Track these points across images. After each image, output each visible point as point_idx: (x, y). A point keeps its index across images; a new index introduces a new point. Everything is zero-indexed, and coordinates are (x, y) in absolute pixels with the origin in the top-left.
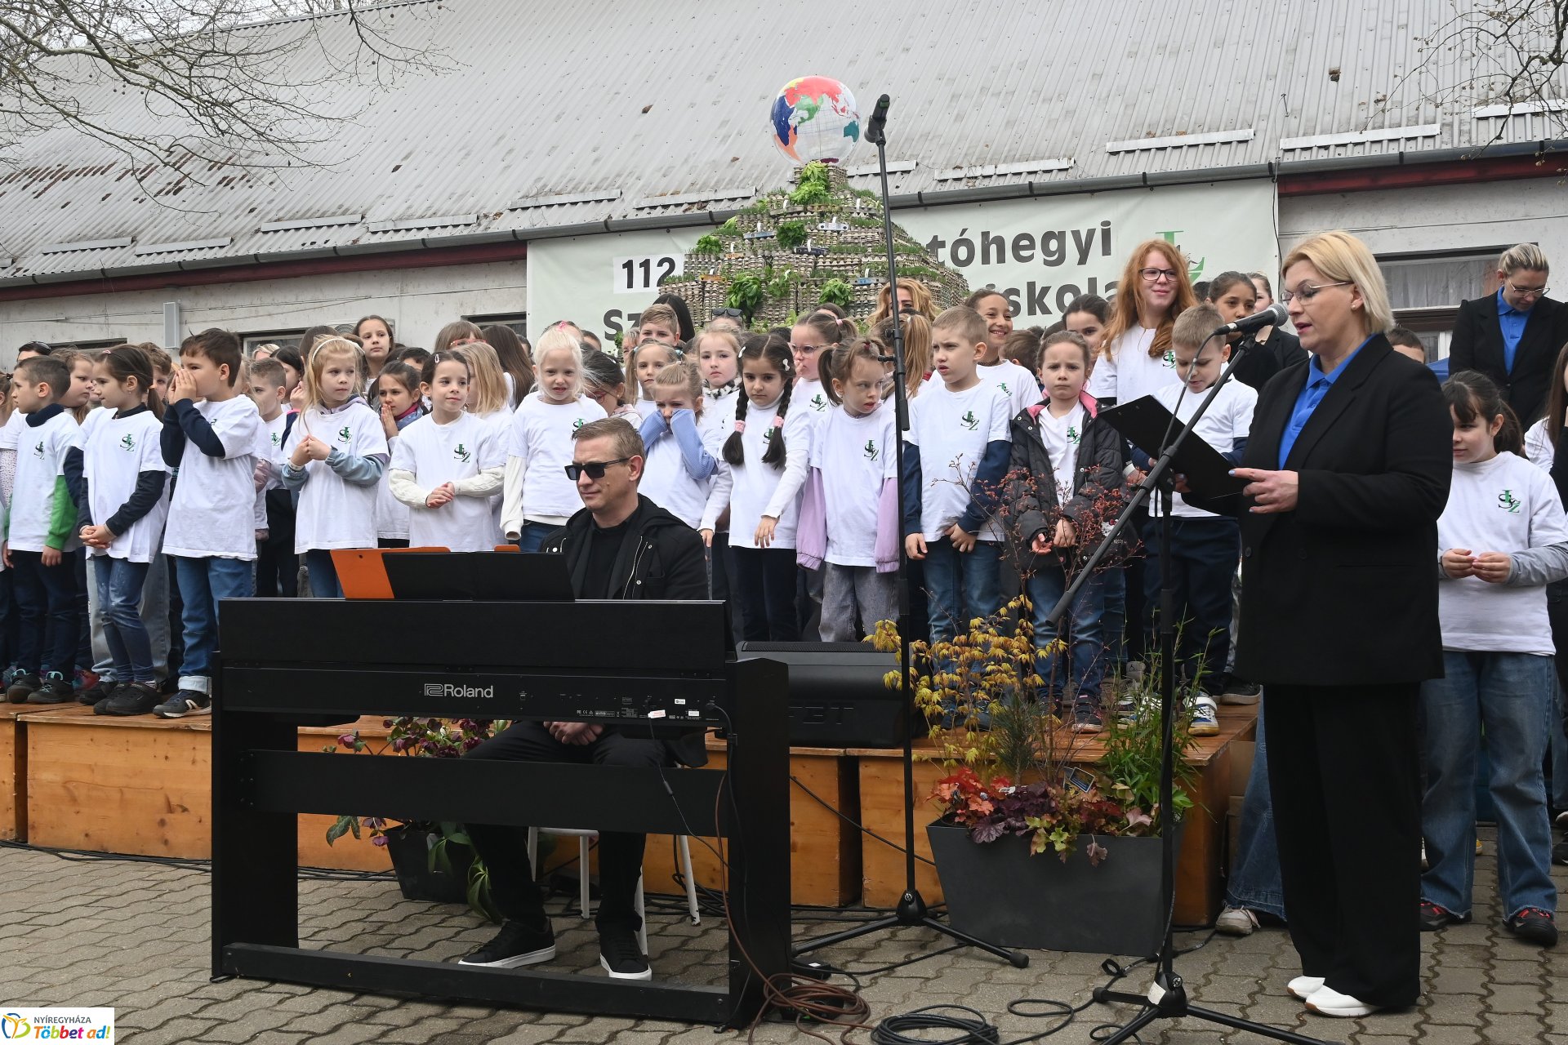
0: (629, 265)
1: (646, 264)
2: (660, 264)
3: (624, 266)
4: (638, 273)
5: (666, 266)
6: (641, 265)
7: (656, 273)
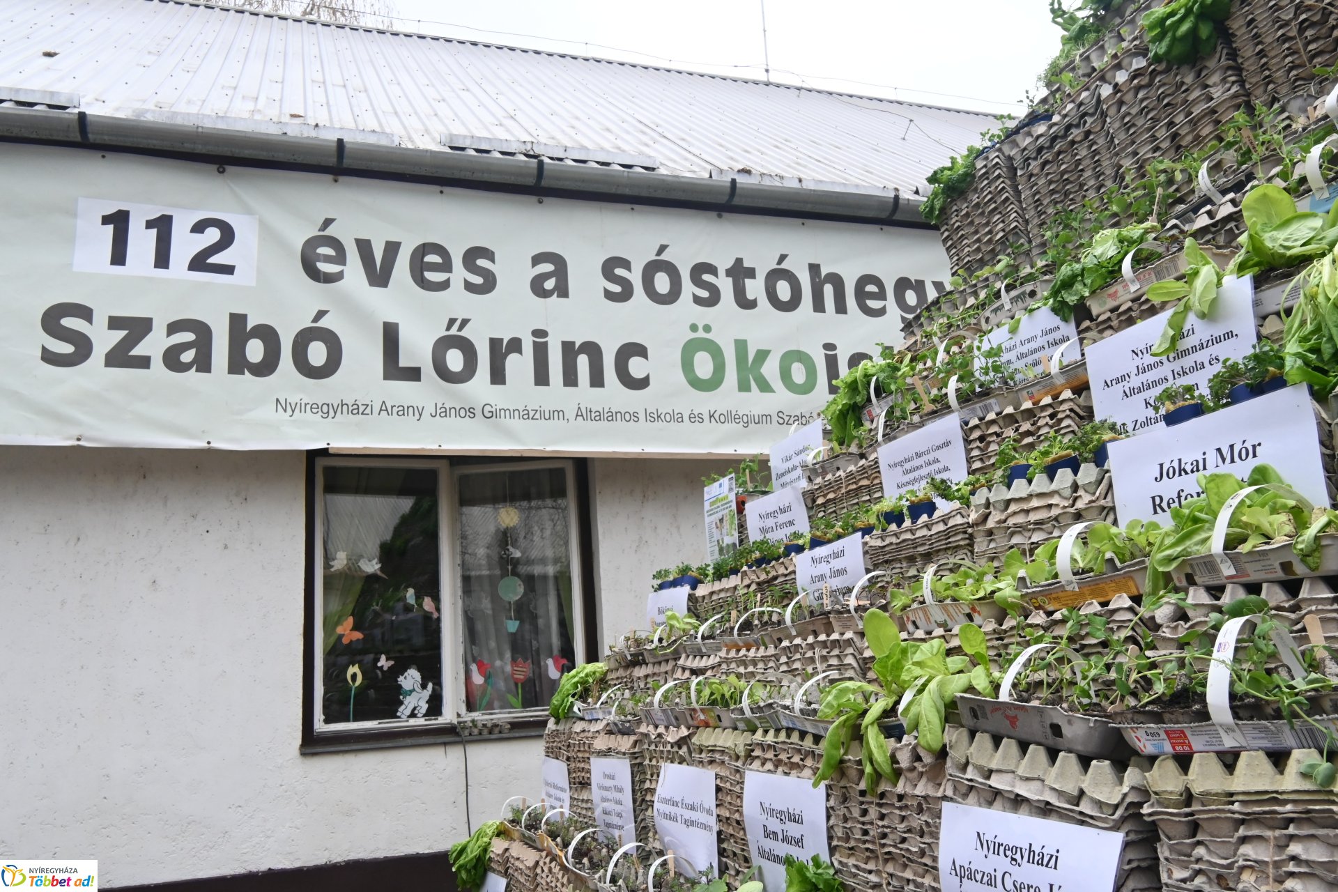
0: (119, 221)
1: (162, 226)
2: (199, 228)
3: (106, 220)
4: (142, 242)
5: (213, 235)
6: (150, 224)
7: (185, 245)
